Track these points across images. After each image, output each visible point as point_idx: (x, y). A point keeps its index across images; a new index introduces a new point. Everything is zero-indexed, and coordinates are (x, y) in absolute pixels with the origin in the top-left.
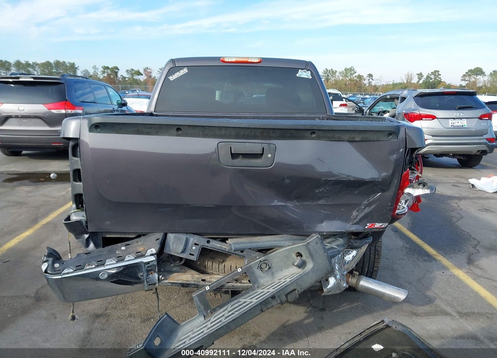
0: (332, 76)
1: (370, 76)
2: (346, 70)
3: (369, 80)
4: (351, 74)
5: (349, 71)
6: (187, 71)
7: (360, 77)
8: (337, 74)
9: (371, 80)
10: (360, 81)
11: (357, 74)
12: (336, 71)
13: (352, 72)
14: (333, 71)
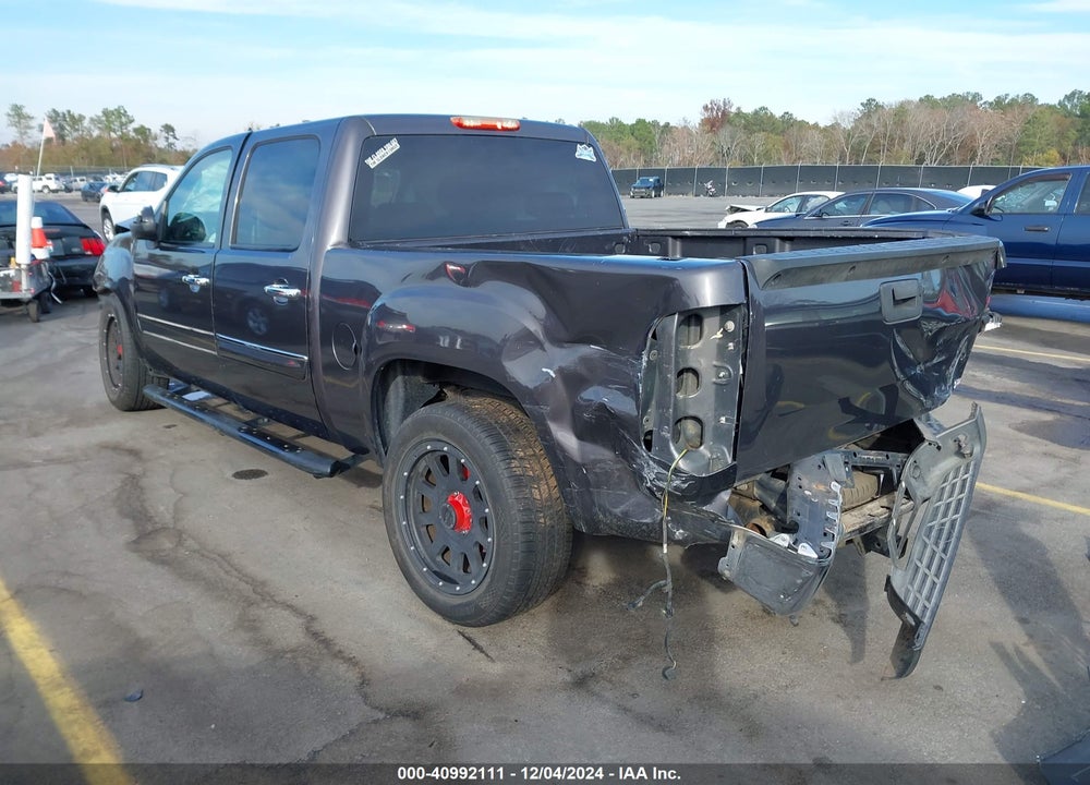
0: (72, 127)
1: (168, 129)
2: (106, 113)
3: (167, 138)
4: (122, 124)
5: (114, 117)
6: (398, 146)
7: (142, 131)
8: (86, 123)
9: (171, 140)
10: (146, 141)
11: (135, 125)
12: (82, 118)
13: (124, 120)
14: (72, 117)
